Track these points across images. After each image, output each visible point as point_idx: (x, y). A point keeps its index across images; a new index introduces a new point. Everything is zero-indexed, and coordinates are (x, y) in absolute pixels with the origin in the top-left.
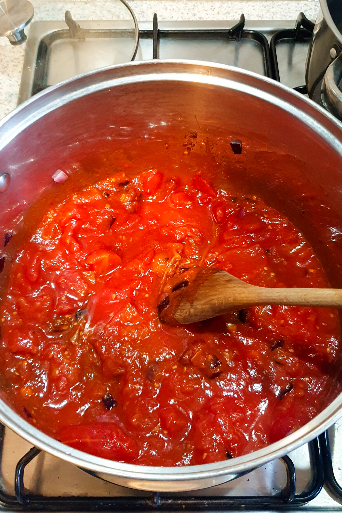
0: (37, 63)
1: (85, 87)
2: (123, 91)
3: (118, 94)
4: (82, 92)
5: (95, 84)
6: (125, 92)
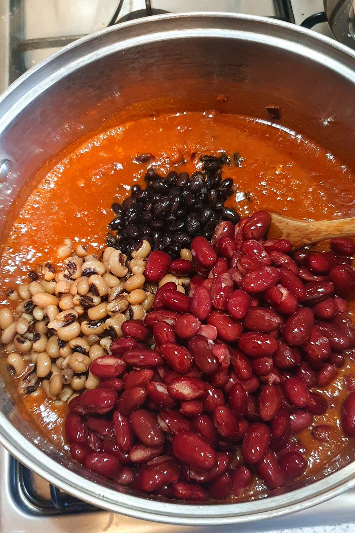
0: (11, 10)
1: (94, 51)
2: (138, 52)
3: (133, 57)
4: (91, 58)
5: (106, 47)
6: (141, 54)
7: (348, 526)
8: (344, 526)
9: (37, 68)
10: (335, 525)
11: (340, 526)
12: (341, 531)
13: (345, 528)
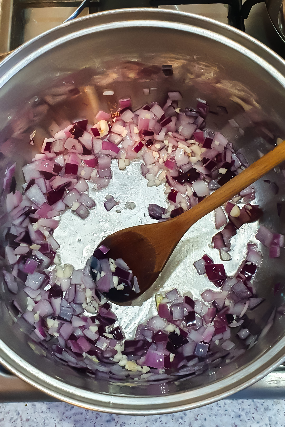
7: (243, 401)
8: (240, 401)
9: (3, 62)
10: (233, 400)
11: (237, 401)
12: (238, 405)
13: (241, 402)
